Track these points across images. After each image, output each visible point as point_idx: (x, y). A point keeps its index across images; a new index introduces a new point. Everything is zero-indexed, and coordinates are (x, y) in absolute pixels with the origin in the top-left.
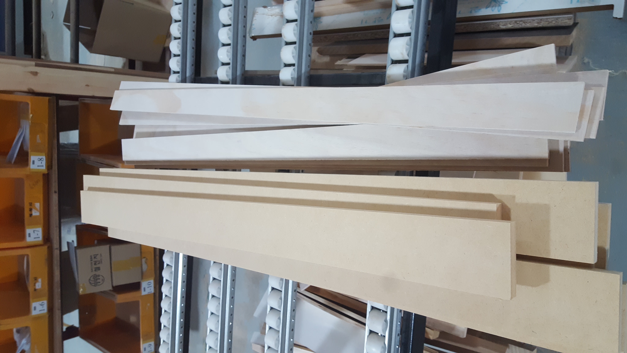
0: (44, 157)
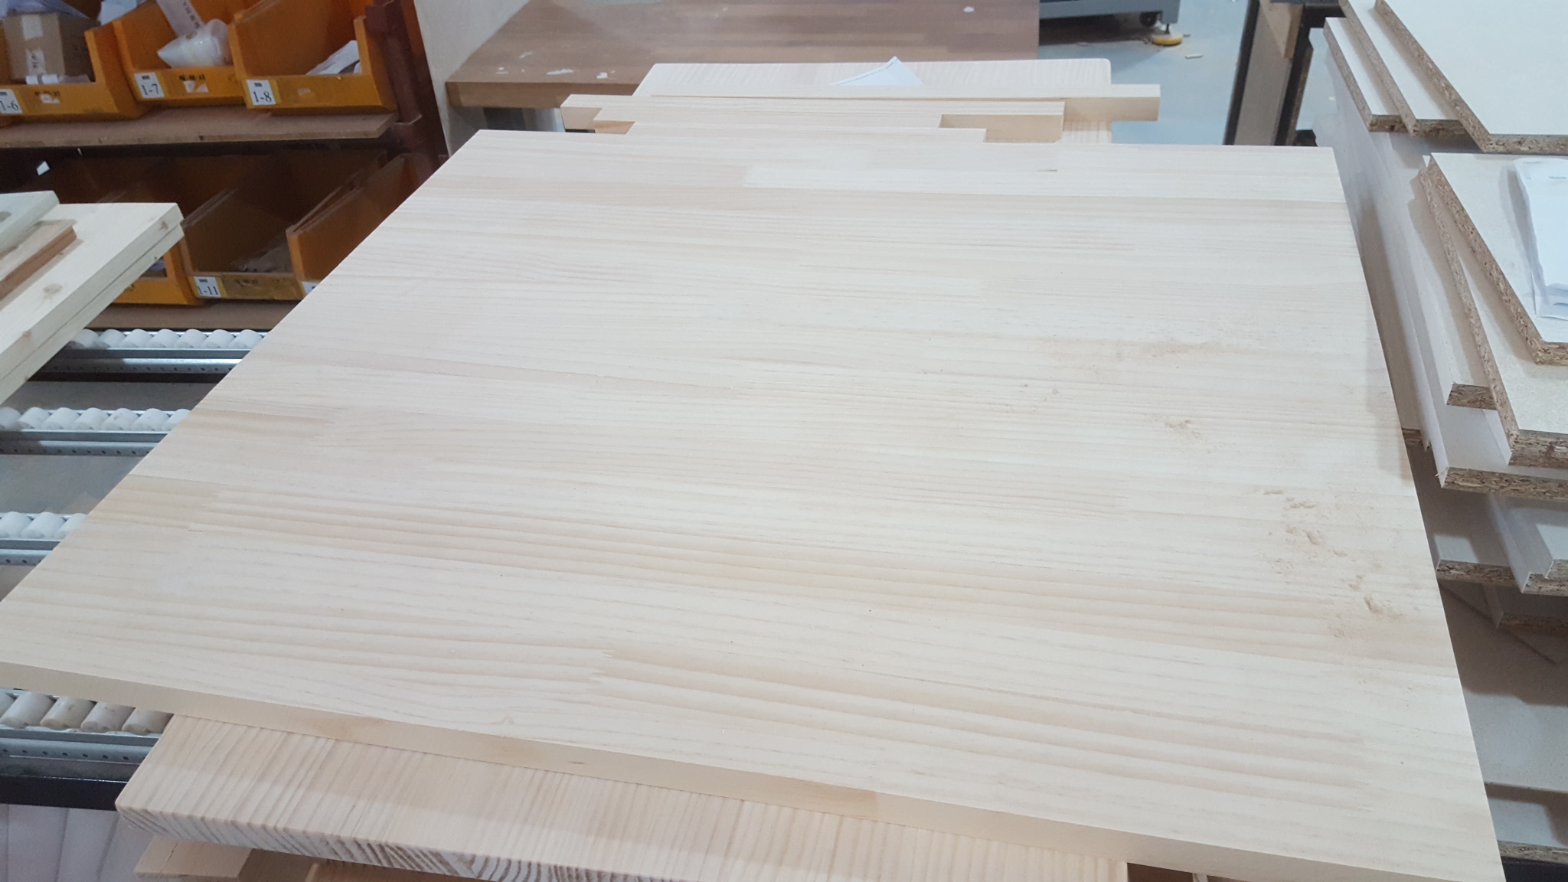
0: (273, 102)
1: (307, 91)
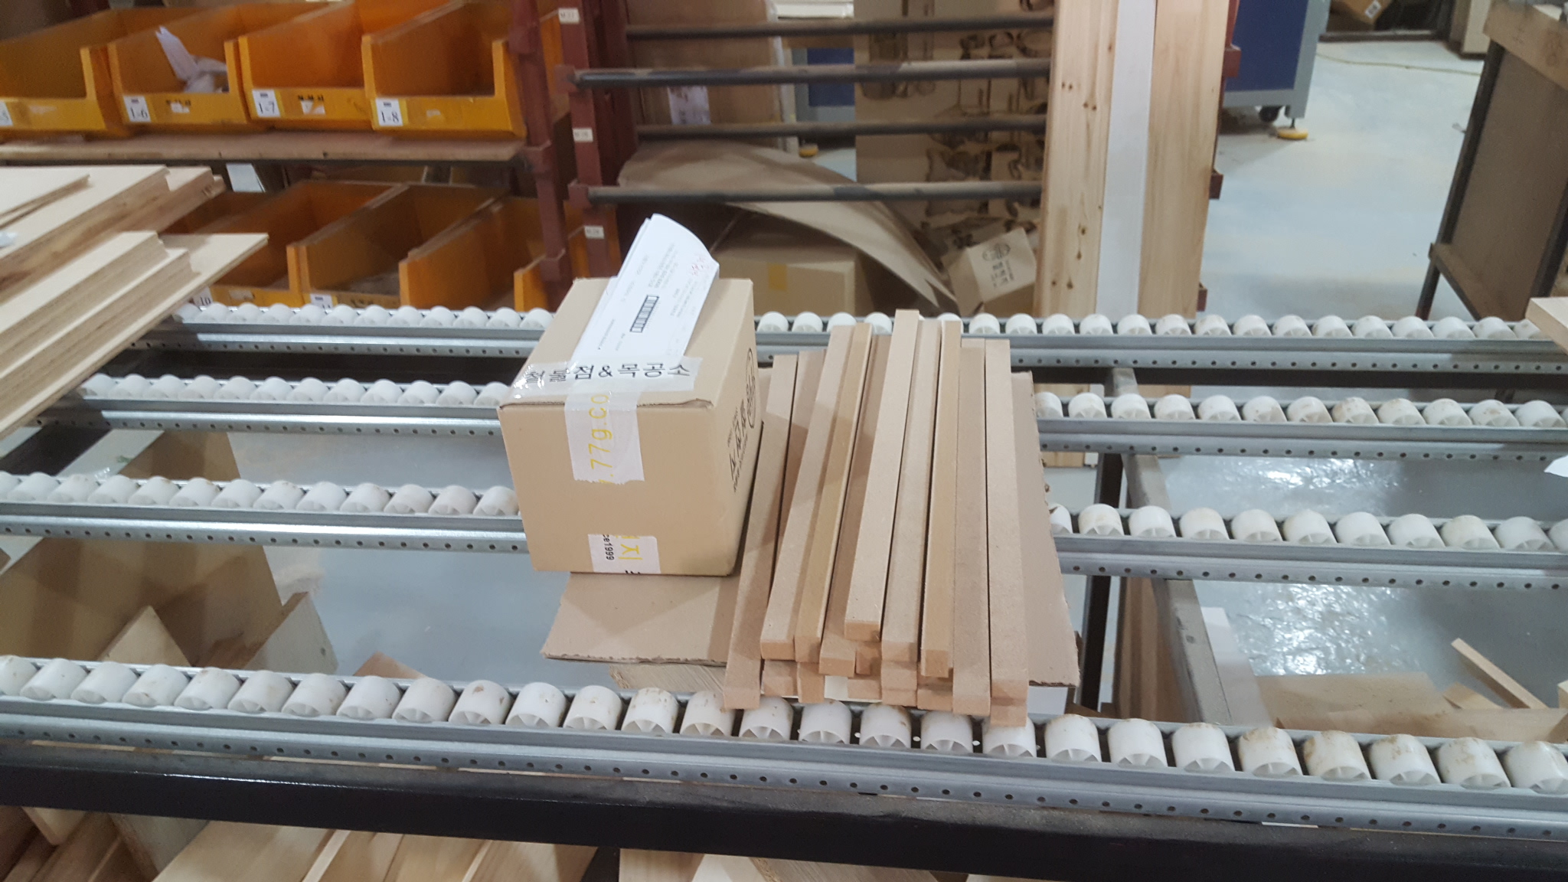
0: (401, 123)
1: (436, 113)
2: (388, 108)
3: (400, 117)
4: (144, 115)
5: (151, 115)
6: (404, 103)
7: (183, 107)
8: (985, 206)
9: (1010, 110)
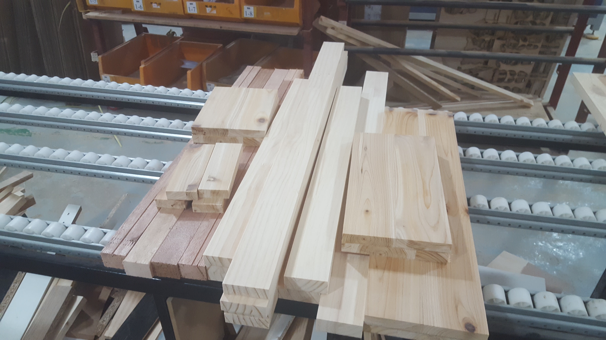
0: (253, 17)
1: (268, 13)
2: (249, 10)
3: (253, 14)
4: (141, 7)
5: (144, 8)
6: (256, 8)
7: (157, 6)
8: (486, 63)
9: (507, 23)
